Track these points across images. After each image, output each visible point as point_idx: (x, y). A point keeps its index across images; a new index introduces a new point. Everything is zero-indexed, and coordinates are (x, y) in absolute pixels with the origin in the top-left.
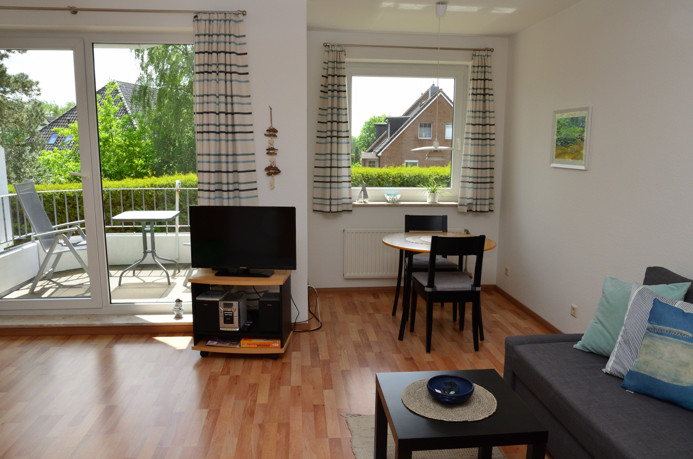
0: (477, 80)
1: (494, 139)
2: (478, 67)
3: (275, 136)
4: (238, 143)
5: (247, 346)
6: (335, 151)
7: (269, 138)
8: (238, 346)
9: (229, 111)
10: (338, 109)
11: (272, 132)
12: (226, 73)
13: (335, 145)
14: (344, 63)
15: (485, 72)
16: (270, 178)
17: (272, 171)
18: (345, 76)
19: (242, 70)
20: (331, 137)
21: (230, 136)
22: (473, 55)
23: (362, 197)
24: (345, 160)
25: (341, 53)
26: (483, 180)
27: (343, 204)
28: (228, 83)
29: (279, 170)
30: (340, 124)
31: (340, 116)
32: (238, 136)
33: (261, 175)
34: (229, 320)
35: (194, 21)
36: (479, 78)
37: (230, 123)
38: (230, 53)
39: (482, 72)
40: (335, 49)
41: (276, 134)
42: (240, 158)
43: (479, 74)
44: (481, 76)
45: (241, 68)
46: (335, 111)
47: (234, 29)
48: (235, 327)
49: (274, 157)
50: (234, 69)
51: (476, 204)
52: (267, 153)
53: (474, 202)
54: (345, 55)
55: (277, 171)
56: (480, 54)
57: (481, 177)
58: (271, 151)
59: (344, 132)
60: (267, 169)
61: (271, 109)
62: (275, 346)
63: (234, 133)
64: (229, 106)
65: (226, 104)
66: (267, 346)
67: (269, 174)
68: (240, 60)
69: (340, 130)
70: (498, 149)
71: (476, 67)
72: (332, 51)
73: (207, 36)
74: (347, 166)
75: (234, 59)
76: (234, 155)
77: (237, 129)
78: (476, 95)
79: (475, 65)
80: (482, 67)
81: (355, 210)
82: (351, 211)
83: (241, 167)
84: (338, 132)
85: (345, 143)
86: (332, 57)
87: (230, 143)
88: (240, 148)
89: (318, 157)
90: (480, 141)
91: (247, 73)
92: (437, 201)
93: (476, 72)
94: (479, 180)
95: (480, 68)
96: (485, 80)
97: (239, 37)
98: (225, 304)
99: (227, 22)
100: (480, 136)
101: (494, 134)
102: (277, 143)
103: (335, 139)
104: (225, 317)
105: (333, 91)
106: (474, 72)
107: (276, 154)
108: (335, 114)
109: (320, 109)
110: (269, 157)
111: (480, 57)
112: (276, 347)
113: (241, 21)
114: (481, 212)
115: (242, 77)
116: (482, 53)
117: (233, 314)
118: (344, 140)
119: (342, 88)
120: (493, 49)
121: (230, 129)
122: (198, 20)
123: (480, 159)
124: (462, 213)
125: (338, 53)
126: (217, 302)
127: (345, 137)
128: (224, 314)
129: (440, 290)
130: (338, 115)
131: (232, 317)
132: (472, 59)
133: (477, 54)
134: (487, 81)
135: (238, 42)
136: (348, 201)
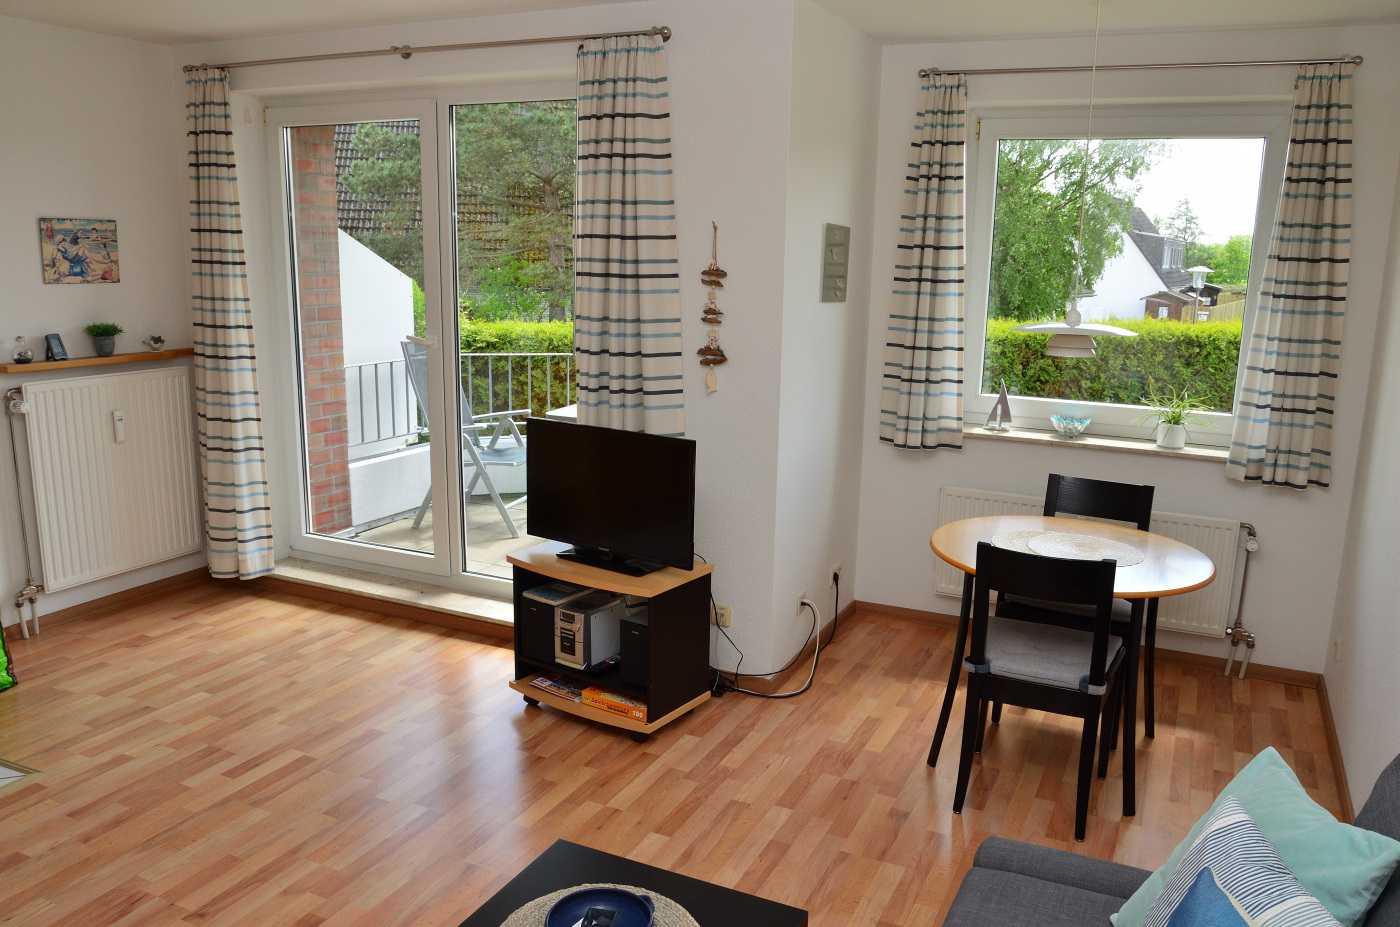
0: (1303, 142)
1: (1343, 299)
2: (1309, 107)
3: (719, 284)
4: (645, 298)
5: (594, 704)
6: (925, 312)
7: (707, 289)
8: (577, 700)
9: (629, 232)
10: (939, 218)
11: (714, 277)
12: (624, 156)
13: (925, 300)
14: (961, 112)
15: (1327, 123)
16: (706, 369)
17: (713, 356)
18: (962, 143)
19: (658, 149)
20: (920, 280)
21: (630, 283)
22: (1299, 78)
23: (998, 418)
24: (953, 332)
25: (954, 90)
26: (1300, 404)
27: (940, 430)
28: (629, 177)
29: (723, 355)
30: (942, 251)
31: (943, 234)
32: (645, 284)
33: (690, 365)
34: (569, 647)
35: (578, 56)
36: (1310, 136)
37: (629, 256)
38: (634, 116)
39: (1317, 122)
40: (943, 83)
41: (722, 281)
42: (647, 329)
43: (1311, 126)
44: (1315, 131)
45: (657, 146)
46: (931, 222)
47: (644, 66)
48: (576, 662)
49: (716, 328)
50: (641, 148)
51: (1275, 464)
52: (704, 320)
53: (1270, 459)
54: (966, 94)
55: (718, 358)
56: (1317, 74)
57: (1294, 397)
58: (712, 316)
59: (954, 268)
60: (701, 352)
61: (715, 228)
62: (635, 717)
63: (637, 276)
64: (629, 223)
65: (623, 218)
66: (624, 712)
67: (706, 363)
68: (656, 129)
69: (941, 265)
70: (1354, 325)
71: (1304, 107)
72: (936, 87)
73: (596, 85)
74: (957, 346)
75: (641, 128)
76: (638, 320)
77: (644, 269)
78: (1298, 181)
79: (1302, 105)
80: (1319, 107)
81: (968, 446)
82: (960, 447)
83: (649, 346)
84: (936, 269)
85: (954, 294)
86: (934, 100)
87: (630, 298)
88: (649, 308)
89: (896, 322)
90: (1299, 301)
91: (669, 156)
92: (1181, 443)
93: (1302, 122)
94: (1288, 403)
95: (1313, 110)
96: (1325, 142)
97: (656, 81)
98: (564, 615)
99: (632, 54)
100: (1301, 290)
101: (1345, 284)
102: (723, 299)
103: (926, 287)
104: (563, 639)
105: (929, 178)
106: (1296, 121)
107: (719, 322)
108: (930, 229)
109: (904, 217)
110: (707, 327)
111: (1316, 82)
112: (637, 719)
113: (659, 49)
114: (1286, 484)
115: (659, 164)
116: (1325, 70)
117: (574, 636)
118: (954, 288)
119: (952, 171)
120: (1360, 58)
121: (629, 269)
122: (584, 54)
123: (1294, 348)
124: (1233, 481)
125: (949, 90)
126: (552, 608)
127: (954, 281)
128: (562, 633)
129: (999, 673)
130: (938, 231)
131: (573, 642)
132: (1296, 87)
133: (1310, 74)
134: (1332, 146)
135: (654, 93)
136: (954, 424)
